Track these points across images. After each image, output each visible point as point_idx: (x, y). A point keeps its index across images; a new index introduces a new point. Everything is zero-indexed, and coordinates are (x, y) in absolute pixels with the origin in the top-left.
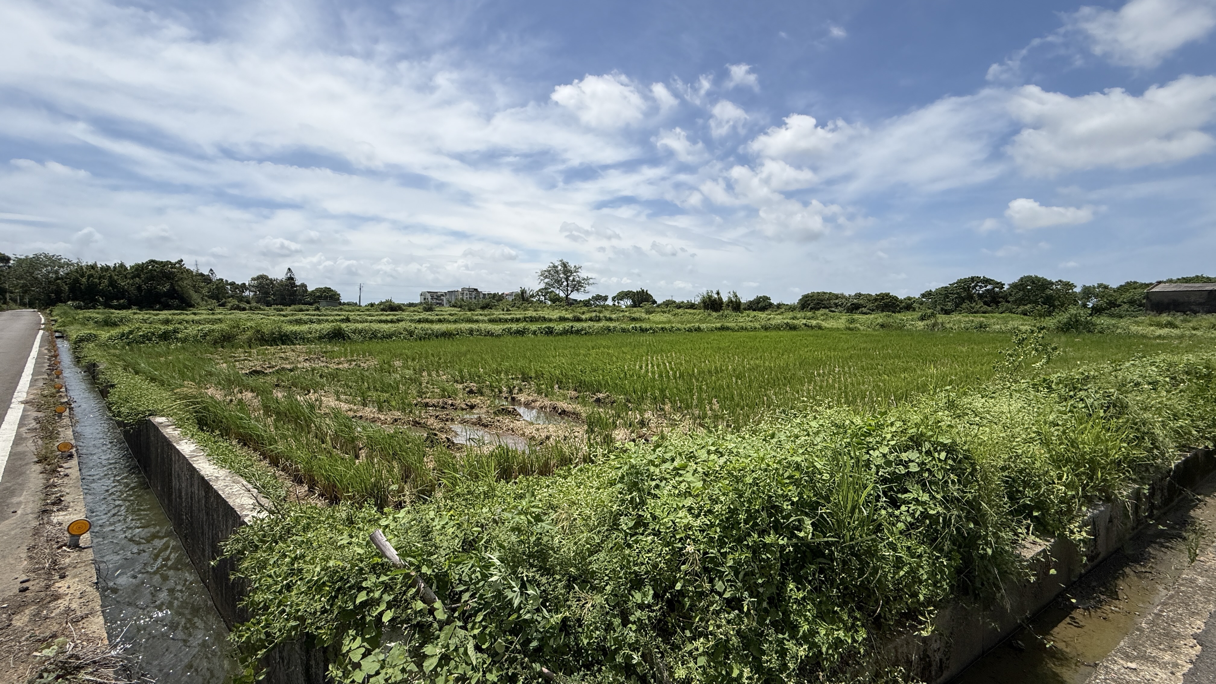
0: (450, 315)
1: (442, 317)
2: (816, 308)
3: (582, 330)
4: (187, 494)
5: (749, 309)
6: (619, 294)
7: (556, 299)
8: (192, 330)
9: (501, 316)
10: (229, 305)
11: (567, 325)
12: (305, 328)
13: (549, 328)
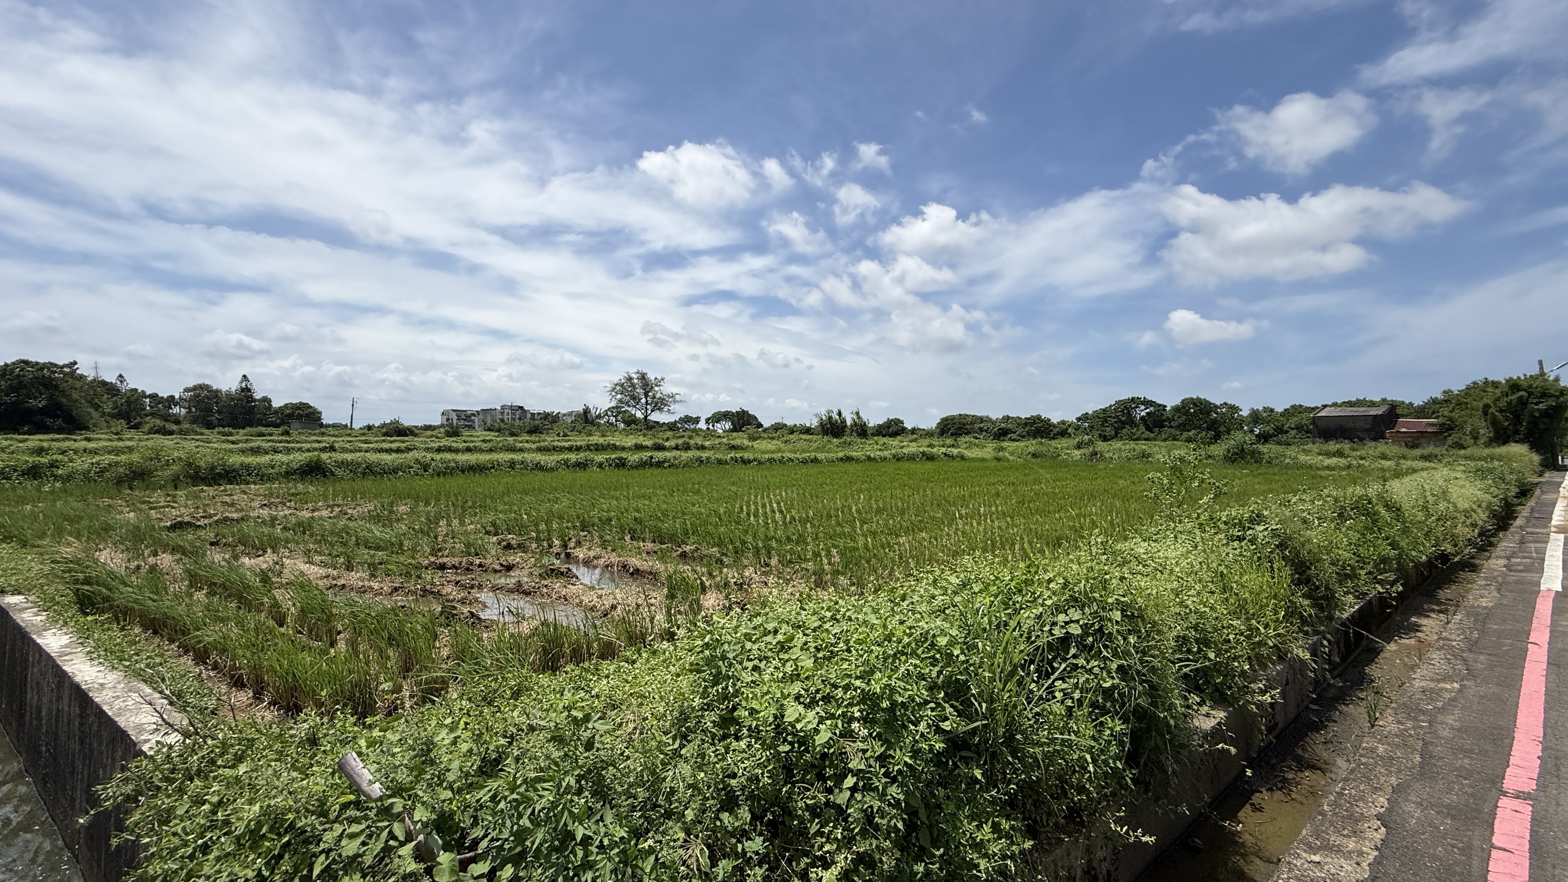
0: (484, 441)
1: (471, 445)
2: (956, 434)
3: (664, 462)
4: (50, 710)
5: (878, 435)
6: (714, 416)
7: (631, 421)
8: (82, 463)
9: (556, 443)
10: (146, 428)
11: (645, 455)
12: (265, 459)
13: (620, 459)
